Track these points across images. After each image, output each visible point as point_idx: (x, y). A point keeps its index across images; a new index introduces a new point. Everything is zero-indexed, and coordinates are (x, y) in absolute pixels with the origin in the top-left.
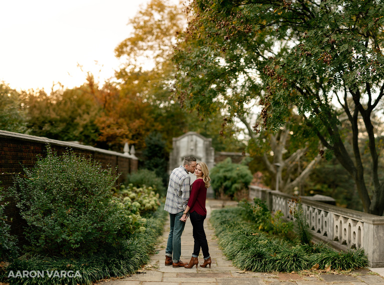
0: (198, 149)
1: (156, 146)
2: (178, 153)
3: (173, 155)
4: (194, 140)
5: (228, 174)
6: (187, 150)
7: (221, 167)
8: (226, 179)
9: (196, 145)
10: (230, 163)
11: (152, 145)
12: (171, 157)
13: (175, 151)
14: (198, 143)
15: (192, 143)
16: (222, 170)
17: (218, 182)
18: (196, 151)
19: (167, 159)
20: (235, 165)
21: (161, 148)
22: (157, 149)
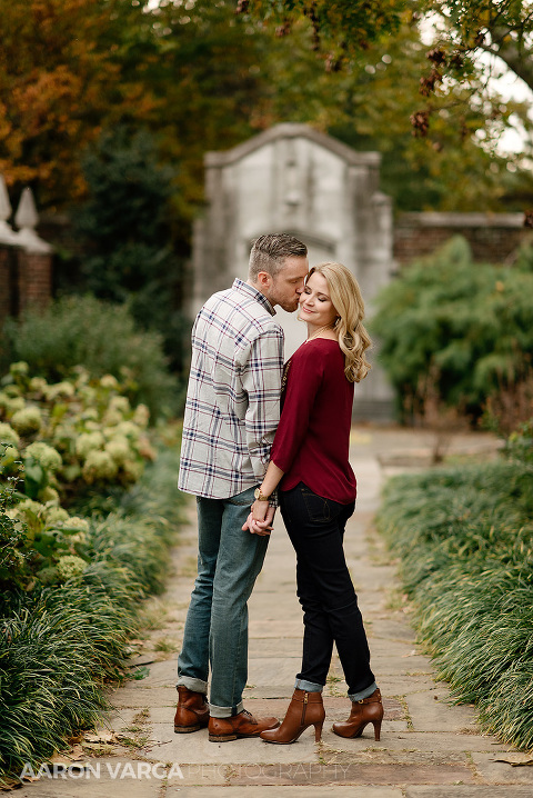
0: (321, 203)
1: (134, 189)
2: (230, 221)
3: (207, 232)
4: (303, 161)
5: (458, 314)
6: (273, 207)
7: (425, 283)
8: (447, 332)
9: (310, 184)
10: (465, 264)
11: (115, 186)
12: (198, 241)
13: (216, 212)
14: (318, 173)
15: (294, 177)
16: (427, 296)
17: (411, 348)
18: (310, 210)
19: (184, 249)
20: (486, 272)
21: (155, 199)
22: (138, 203)
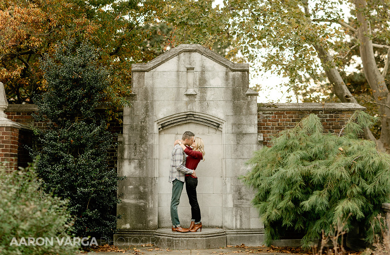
0: (210, 95)
4: (198, 68)
8: (309, 185)
9: (202, 83)
13: (139, 103)
14: (208, 75)
17: (282, 197)
18: (203, 99)
20: (331, 139)
